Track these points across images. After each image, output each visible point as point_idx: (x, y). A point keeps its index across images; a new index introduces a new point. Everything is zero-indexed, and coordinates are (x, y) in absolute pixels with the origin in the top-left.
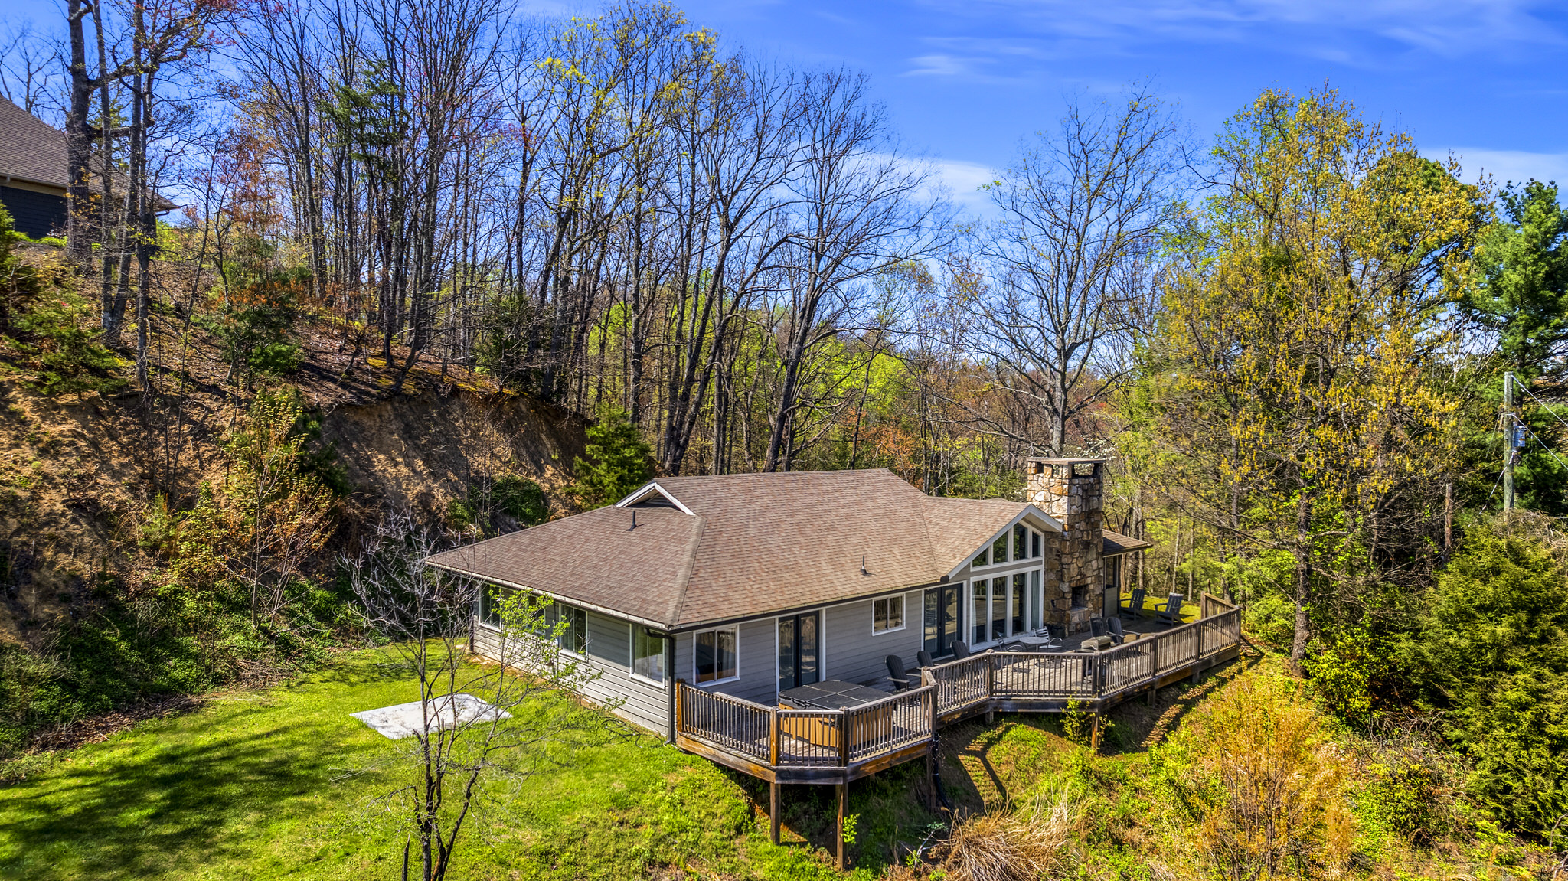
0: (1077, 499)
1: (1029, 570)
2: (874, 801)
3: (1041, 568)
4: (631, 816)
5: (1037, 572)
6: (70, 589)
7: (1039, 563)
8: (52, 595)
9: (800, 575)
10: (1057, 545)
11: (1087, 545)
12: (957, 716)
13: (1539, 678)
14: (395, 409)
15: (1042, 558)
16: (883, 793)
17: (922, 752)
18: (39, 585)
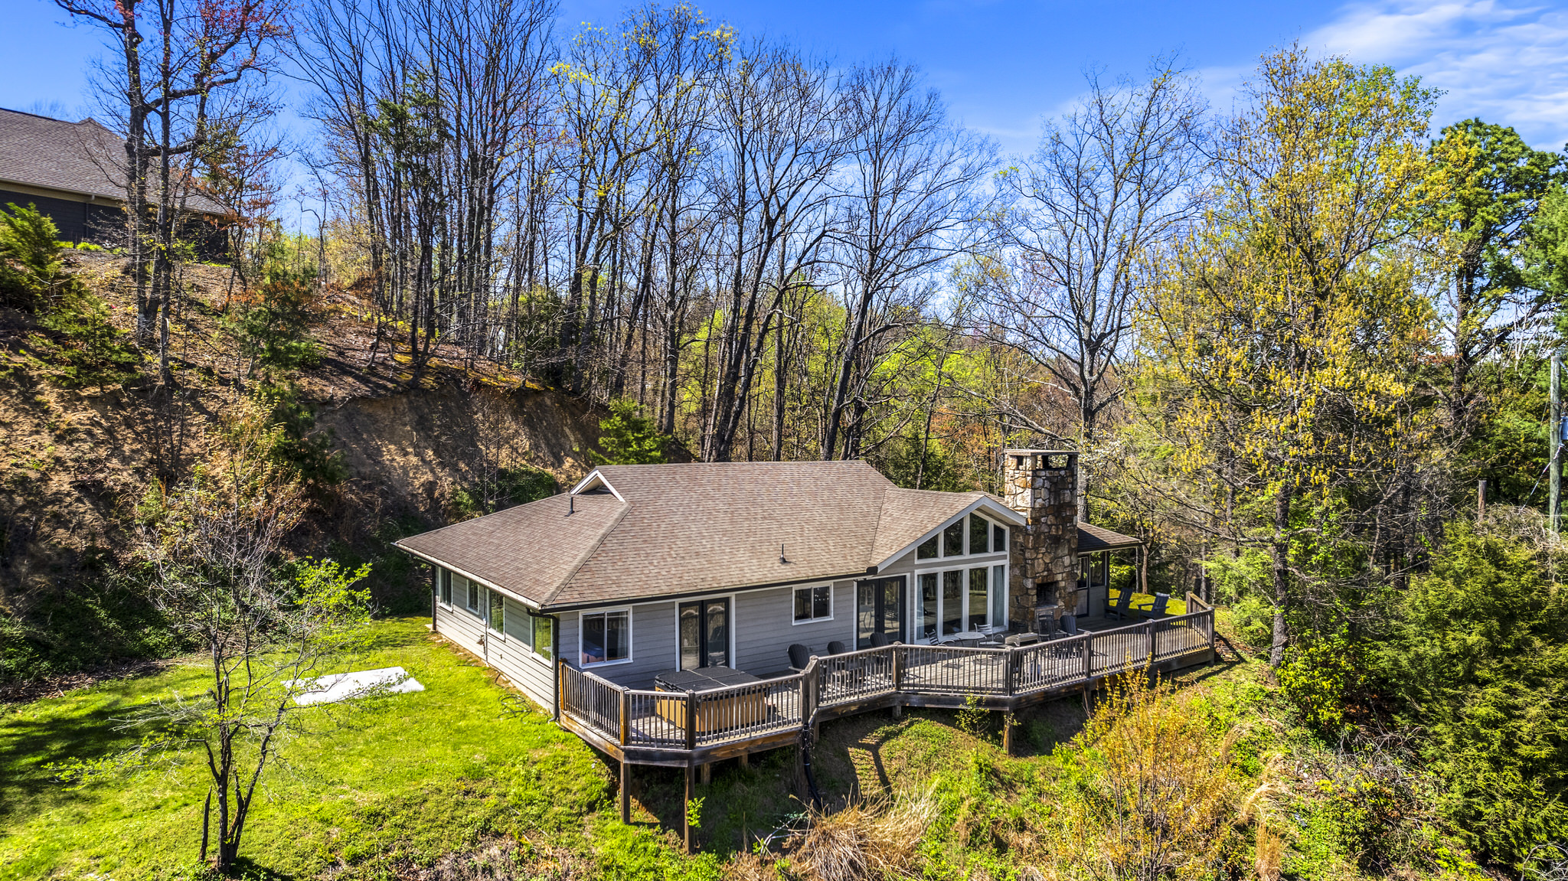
0: (1044, 493)
1: (990, 565)
2: (739, 789)
3: (1006, 563)
4: (479, 787)
5: (1003, 567)
6: (62, 561)
7: (1004, 557)
8: (44, 566)
9: (709, 562)
10: (1021, 539)
11: (1056, 541)
12: (853, 708)
13: (1512, 692)
14: (410, 402)
15: (1007, 552)
16: (749, 779)
17: (789, 741)
18: (32, 556)
